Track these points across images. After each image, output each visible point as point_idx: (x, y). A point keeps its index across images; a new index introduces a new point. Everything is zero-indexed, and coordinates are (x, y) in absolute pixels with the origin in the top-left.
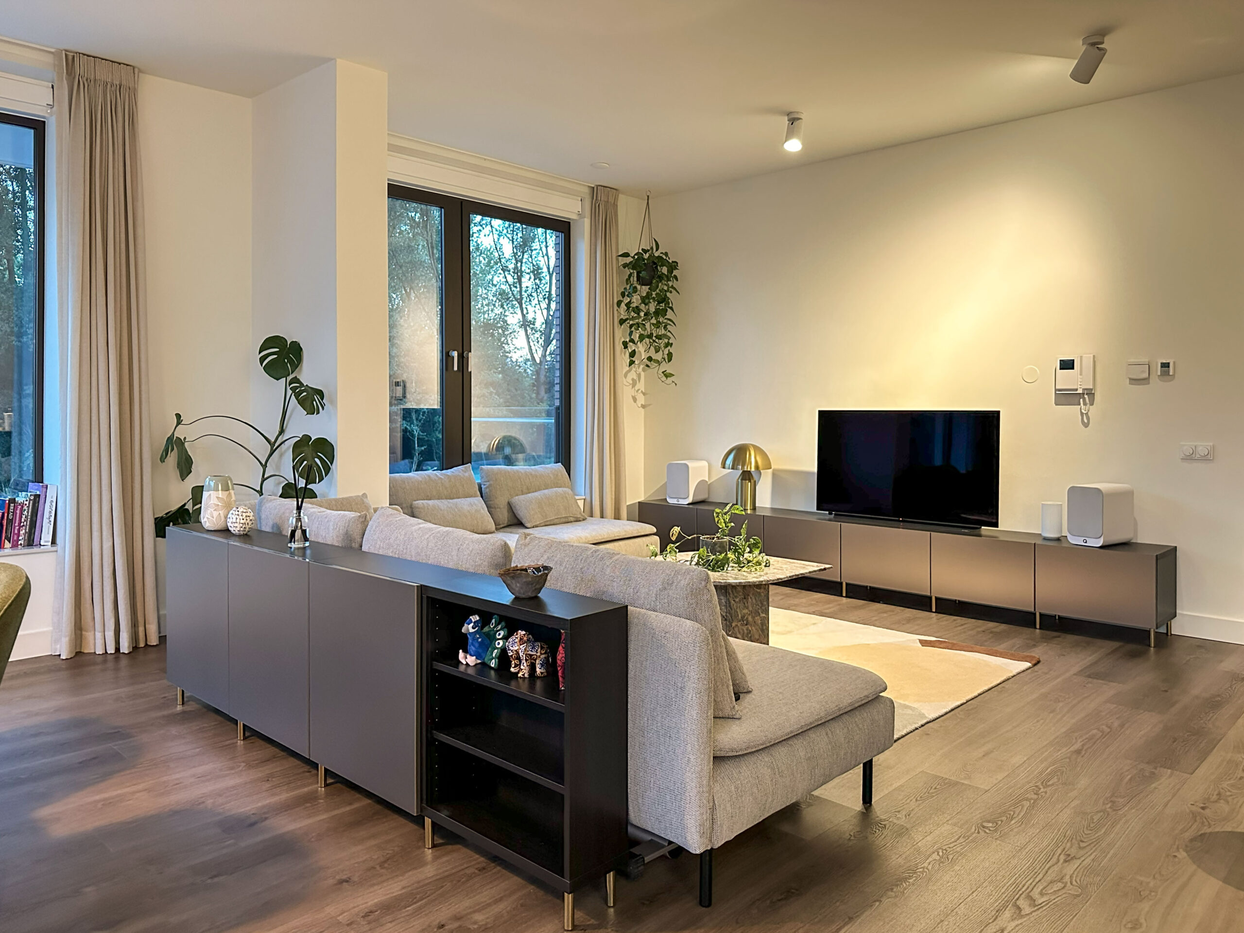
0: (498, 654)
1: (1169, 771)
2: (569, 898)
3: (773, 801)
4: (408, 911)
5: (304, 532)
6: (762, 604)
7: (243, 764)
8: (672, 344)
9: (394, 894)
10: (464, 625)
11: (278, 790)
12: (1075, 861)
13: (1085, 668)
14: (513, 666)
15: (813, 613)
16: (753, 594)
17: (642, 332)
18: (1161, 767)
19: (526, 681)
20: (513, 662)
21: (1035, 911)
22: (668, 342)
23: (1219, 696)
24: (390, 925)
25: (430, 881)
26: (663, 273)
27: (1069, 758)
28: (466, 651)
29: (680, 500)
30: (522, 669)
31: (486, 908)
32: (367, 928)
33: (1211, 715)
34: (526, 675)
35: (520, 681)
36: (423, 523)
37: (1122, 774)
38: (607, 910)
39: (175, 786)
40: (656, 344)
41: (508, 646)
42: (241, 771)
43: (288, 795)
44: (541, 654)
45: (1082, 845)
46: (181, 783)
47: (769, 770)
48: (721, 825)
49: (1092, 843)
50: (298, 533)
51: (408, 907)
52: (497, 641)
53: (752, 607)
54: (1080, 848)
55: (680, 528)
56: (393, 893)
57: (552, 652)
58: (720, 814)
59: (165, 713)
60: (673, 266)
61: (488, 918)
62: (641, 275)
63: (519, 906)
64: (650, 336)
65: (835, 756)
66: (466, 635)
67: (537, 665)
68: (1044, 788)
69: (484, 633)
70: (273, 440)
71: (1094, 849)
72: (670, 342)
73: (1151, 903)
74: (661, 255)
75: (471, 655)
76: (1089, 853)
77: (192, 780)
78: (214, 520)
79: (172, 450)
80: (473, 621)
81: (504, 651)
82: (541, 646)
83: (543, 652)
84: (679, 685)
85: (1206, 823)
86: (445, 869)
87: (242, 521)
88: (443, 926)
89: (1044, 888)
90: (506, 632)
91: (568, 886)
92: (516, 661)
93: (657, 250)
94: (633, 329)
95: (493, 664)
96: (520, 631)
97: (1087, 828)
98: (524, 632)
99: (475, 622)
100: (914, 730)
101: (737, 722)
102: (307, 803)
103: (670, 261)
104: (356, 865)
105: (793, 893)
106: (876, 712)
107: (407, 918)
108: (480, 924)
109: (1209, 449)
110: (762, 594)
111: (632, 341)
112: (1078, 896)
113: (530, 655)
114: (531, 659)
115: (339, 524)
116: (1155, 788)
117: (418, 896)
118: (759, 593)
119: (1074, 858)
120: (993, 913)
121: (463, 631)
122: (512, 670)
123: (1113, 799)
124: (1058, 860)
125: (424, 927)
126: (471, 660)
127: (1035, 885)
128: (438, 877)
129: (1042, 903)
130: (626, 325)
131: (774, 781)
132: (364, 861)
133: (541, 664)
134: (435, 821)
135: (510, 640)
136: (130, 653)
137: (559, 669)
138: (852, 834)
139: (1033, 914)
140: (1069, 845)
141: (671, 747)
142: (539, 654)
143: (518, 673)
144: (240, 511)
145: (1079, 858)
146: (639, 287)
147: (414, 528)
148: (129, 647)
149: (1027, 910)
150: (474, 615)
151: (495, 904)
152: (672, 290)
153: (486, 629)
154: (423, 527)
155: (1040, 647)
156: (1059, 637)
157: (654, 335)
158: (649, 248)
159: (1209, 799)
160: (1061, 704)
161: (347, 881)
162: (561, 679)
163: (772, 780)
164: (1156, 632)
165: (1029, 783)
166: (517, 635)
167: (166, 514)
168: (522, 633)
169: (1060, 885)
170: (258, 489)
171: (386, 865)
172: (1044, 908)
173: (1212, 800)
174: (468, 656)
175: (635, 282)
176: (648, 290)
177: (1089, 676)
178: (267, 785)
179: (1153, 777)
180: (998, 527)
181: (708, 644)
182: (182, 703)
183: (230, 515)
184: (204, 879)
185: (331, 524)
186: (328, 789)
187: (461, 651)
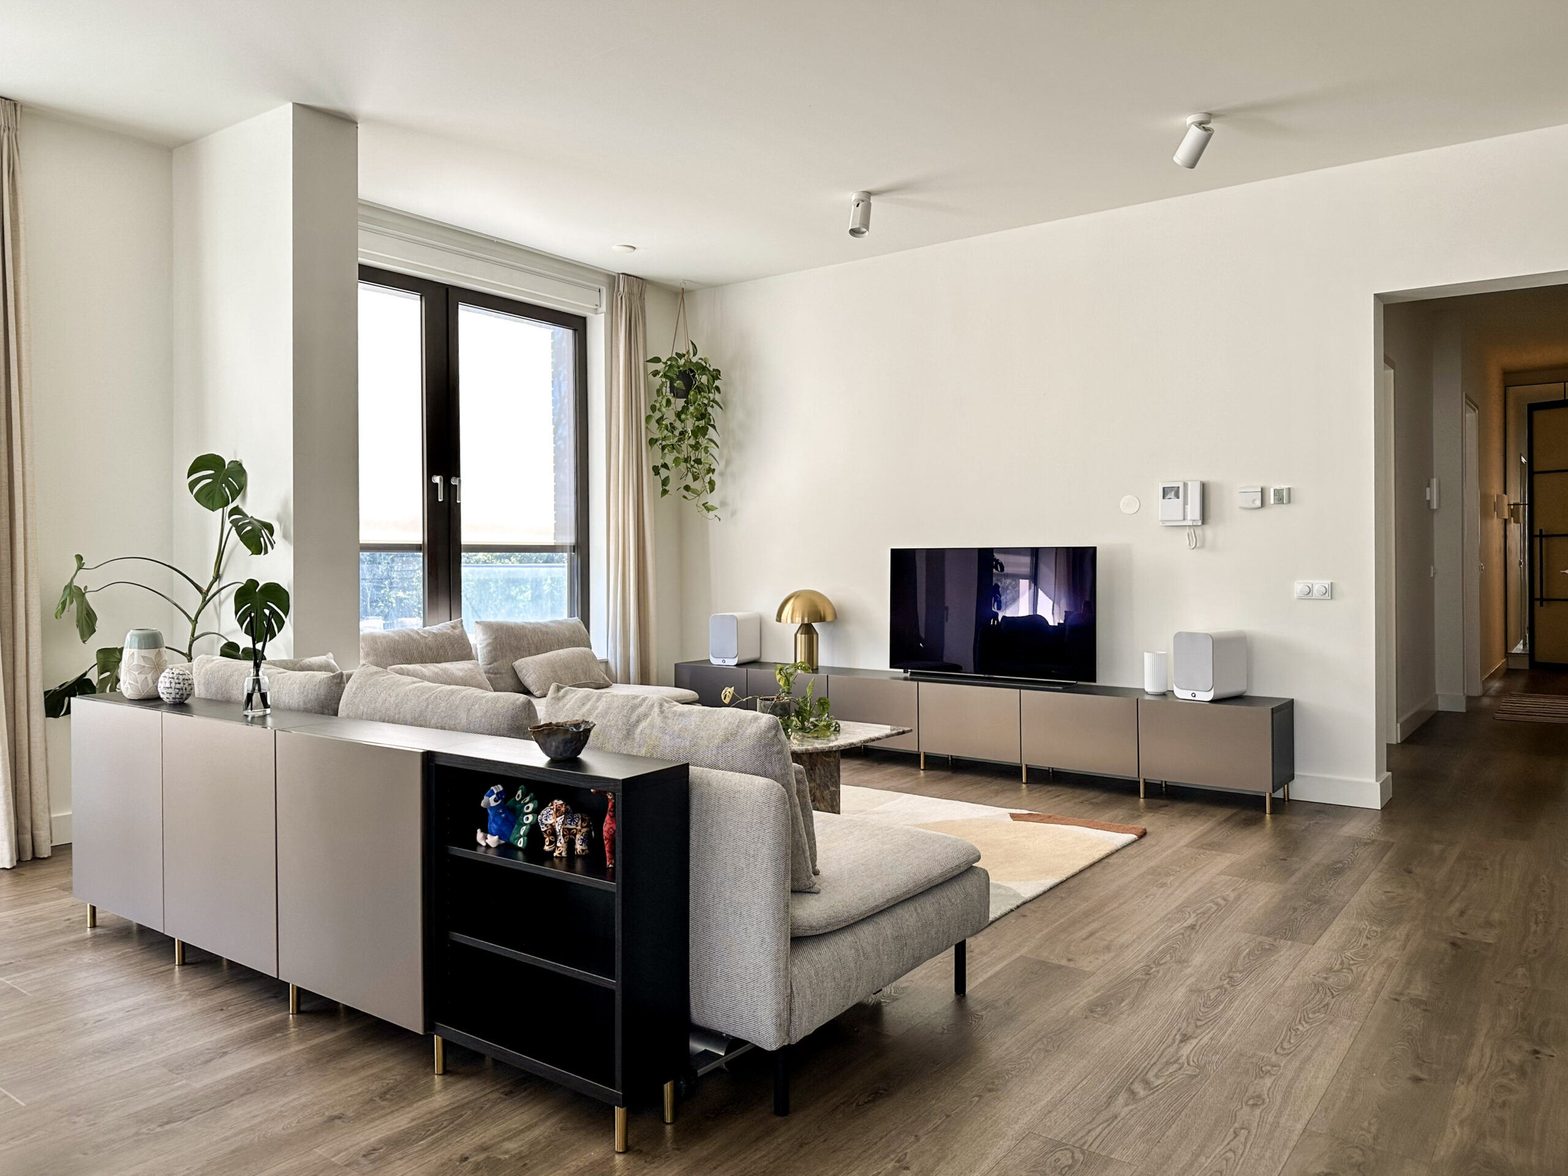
0: (527, 831)
1: (1290, 942)
2: (619, 1113)
3: (857, 987)
4: (419, 1145)
5: (264, 697)
6: (832, 775)
7: (187, 993)
8: (714, 470)
9: (402, 1128)
10: (483, 798)
11: (237, 1020)
12: (1191, 1041)
13: (1196, 839)
14: (547, 843)
15: (888, 789)
16: (821, 764)
17: (677, 455)
18: (1281, 938)
19: (564, 860)
20: (547, 839)
21: (1151, 1094)
22: (710, 468)
23: (1340, 862)
24: (400, 1162)
25: (446, 1109)
26: (702, 383)
27: (1183, 934)
28: (486, 831)
29: (726, 660)
30: (558, 847)
31: (519, 1135)
32: (371, 1167)
33: (1333, 882)
34: (564, 854)
35: (556, 861)
36: (419, 682)
37: (1239, 948)
38: (664, 1127)
39: (97, 1024)
40: (695, 470)
41: (541, 820)
42: (185, 1001)
43: (251, 1025)
44: (582, 827)
45: (1199, 1023)
46: (105, 1019)
47: (853, 951)
48: (800, 1018)
49: (1210, 1021)
50: (256, 697)
51: (421, 1141)
52: (526, 816)
53: (821, 779)
54: (1197, 1027)
55: (733, 688)
56: (399, 1127)
57: (595, 823)
58: (798, 1002)
59: (72, 937)
60: (716, 375)
61: (522, 1146)
62: (676, 385)
63: (558, 1130)
64: (686, 460)
65: (926, 935)
66: (485, 810)
67: (576, 841)
68: (1156, 967)
69: (508, 807)
70: (205, 588)
71: (1211, 1027)
72: (712, 467)
73: (1273, 1078)
74: (700, 361)
75: (492, 834)
76: (1207, 1031)
77: (121, 1014)
78: (139, 686)
79: (72, 602)
80: (496, 792)
81: (535, 827)
82: (582, 818)
83: (584, 825)
84: (752, 852)
85: (1330, 994)
86: (463, 1096)
87: (178, 686)
88: (466, 1159)
89: (1159, 1071)
90: (536, 806)
91: (621, 1098)
92: (551, 837)
93: (694, 355)
94: (666, 451)
95: (521, 843)
96: (556, 801)
97: (1204, 1006)
98: (561, 802)
99: (497, 794)
100: (1009, 912)
101: (816, 896)
102: (277, 1032)
103: (711, 369)
104: (349, 1099)
105: (881, 1094)
106: (969, 884)
107: (421, 1153)
108: (513, 1153)
109: (1327, 587)
110: (832, 764)
111: (665, 466)
112: (1196, 1076)
113: (568, 829)
114: (570, 834)
115: (307, 686)
116: (1275, 961)
117: (432, 1128)
118: (828, 763)
119: (1190, 1038)
120: (1105, 1100)
121: (482, 805)
122: (546, 848)
123: (1231, 974)
124: (1174, 1040)
125: (443, 1161)
126: (492, 840)
127: (1150, 1069)
128: (456, 1105)
129: (1158, 1086)
130: (657, 447)
131: (858, 963)
132: (358, 1094)
133: (582, 839)
134: (445, 1038)
135: (544, 812)
136: (13, 868)
137: (606, 842)
138: (945, 1027)
139: (1149, 1098)
140: (1185, 1024)
141: (743, 927)
142: (579, 828)
143: (554, 851)
144: (175, 673)
145: (1196, 1038)
146: (673, 400)
147: (408, 688)
148: (11, 860)
149: (1142, 1093)
150: (497, 785)
151: (529, 1130)
152: (714, 405)
153: (510, 803)
154: (419, 686)
155: (1145, 818)
156: (1166, 806)
157: (693, 459)
158: (685, 353)
159: (1331, 968)
160: (1172, 878)
161: (340, 1118)
162: (607, 855)
163: (856, 963)
164: (1273, 798)
165: (1139, 962)
166: (552, 805)
167: (60, 687)
168: (558, 802)
169: (1176, 1066)
170: (186, 651)
171: (388, 1096)
172: (1160, 1091)
173: (1335, 969)
174: (489, 836)
175: (668, 394)
176: (683, 404)
177: (1201, 847)
178: (221, 1016)
179: (1273, 949)
180: (1095, 681)
181: (785, 803)
182: (94, 925)
183: (161, 679)
184: (151, 1127)
185: (296, 686)
186: (301, 1016)
187: (479, 831)
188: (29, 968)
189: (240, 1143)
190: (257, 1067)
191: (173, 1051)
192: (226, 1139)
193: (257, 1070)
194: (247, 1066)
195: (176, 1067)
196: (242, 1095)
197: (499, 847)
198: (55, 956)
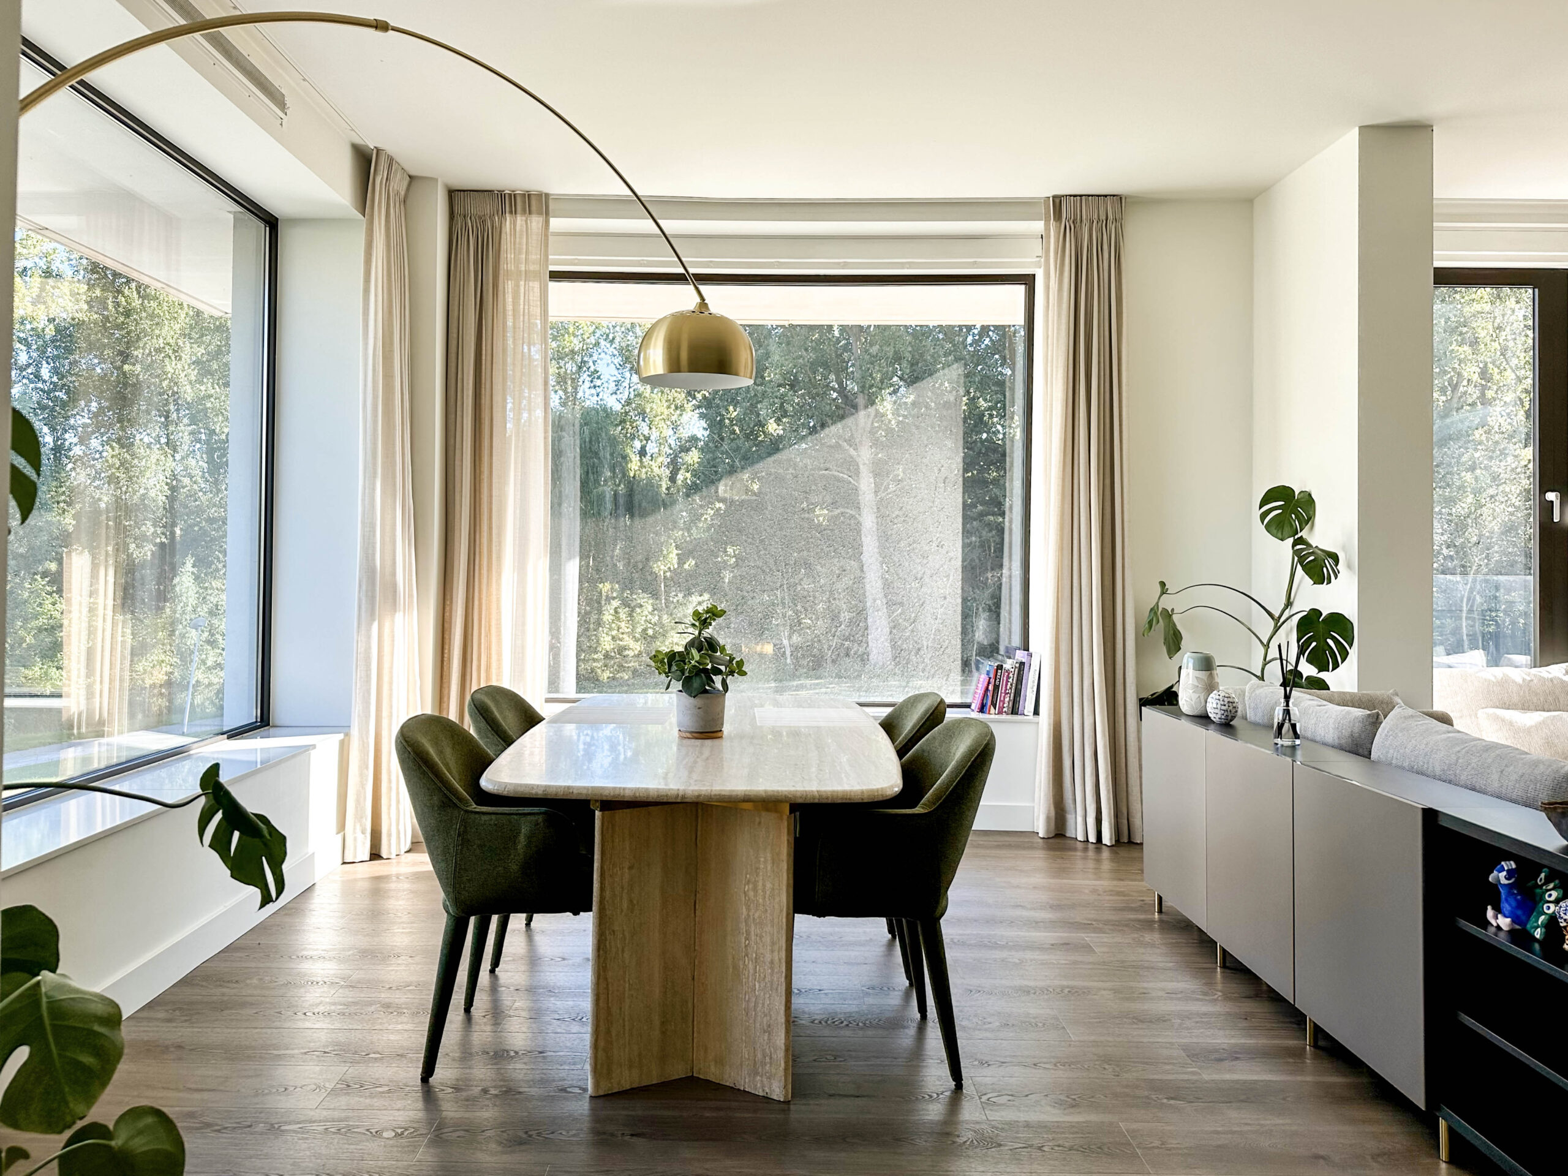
0: (1545, 922)
5: (1294, 726)
7: (1220, 994)
11: (1258, 1032)
41: (1559, 913)
42: (1216, 1000)
43: (1269, 1042)
46: (1149, 993)
50: (1287, 727)
52: (1546, 905)
59: (1142, 917)
66: (1495, 886)
69: (1525, 889)
70: (1277, 615)
75: (1506, 916)
77: (1161, 994)
78: (1194, 703)
79: (1158, 622)
80: (1506, 868)
87: (1223, 708)
90: (1559, 895)
95: (1538, 934)
99: (1508, 871)
102: (1292, 1058)
104: (1341, 1146)
115: (1342, 722)
121: (1491, 879)
126: (1505, 923)
132: (1349, 1145)
134: (1452, 1126)
136: (1112, 846)
144: (1221, 695)
147: (1440, 736)
148: (1111, 839)
150: (1509, 860)
153: (1528, 884)
154: (1453, 737)
161: (1325, 1159)
167: (1152, 695)
170: (1259, 674)
171: (1380, 1160)
174: (1499, 916)
178: (1245, 1024)
182: (1160, 911)
183: (1209, 700)
184: (1160, 1097)
185: (1331, 721)
186: (1318, 1051)
187: (1489, 907)
188: (1104, 933)
189: (1227, 1142)
190: (1262, 1081)
191: (1195, 1040)
192: (1218, 1133)
193: (1262, 1084)
194: (1255, 1078)
195: (1195, 1054)
196: (1242, 1101)
197: (1511, 932)
198: (1125, 929)
